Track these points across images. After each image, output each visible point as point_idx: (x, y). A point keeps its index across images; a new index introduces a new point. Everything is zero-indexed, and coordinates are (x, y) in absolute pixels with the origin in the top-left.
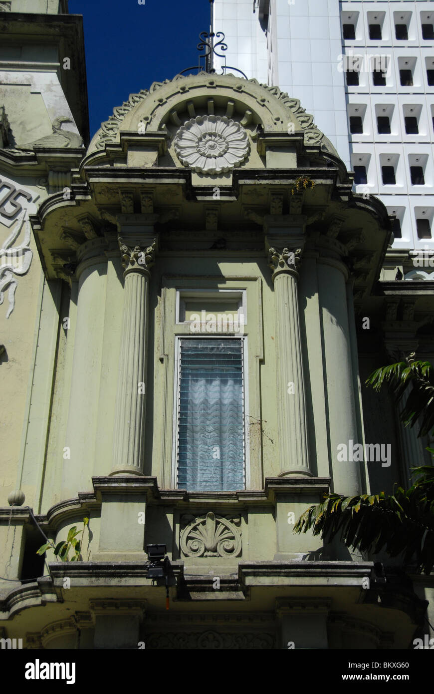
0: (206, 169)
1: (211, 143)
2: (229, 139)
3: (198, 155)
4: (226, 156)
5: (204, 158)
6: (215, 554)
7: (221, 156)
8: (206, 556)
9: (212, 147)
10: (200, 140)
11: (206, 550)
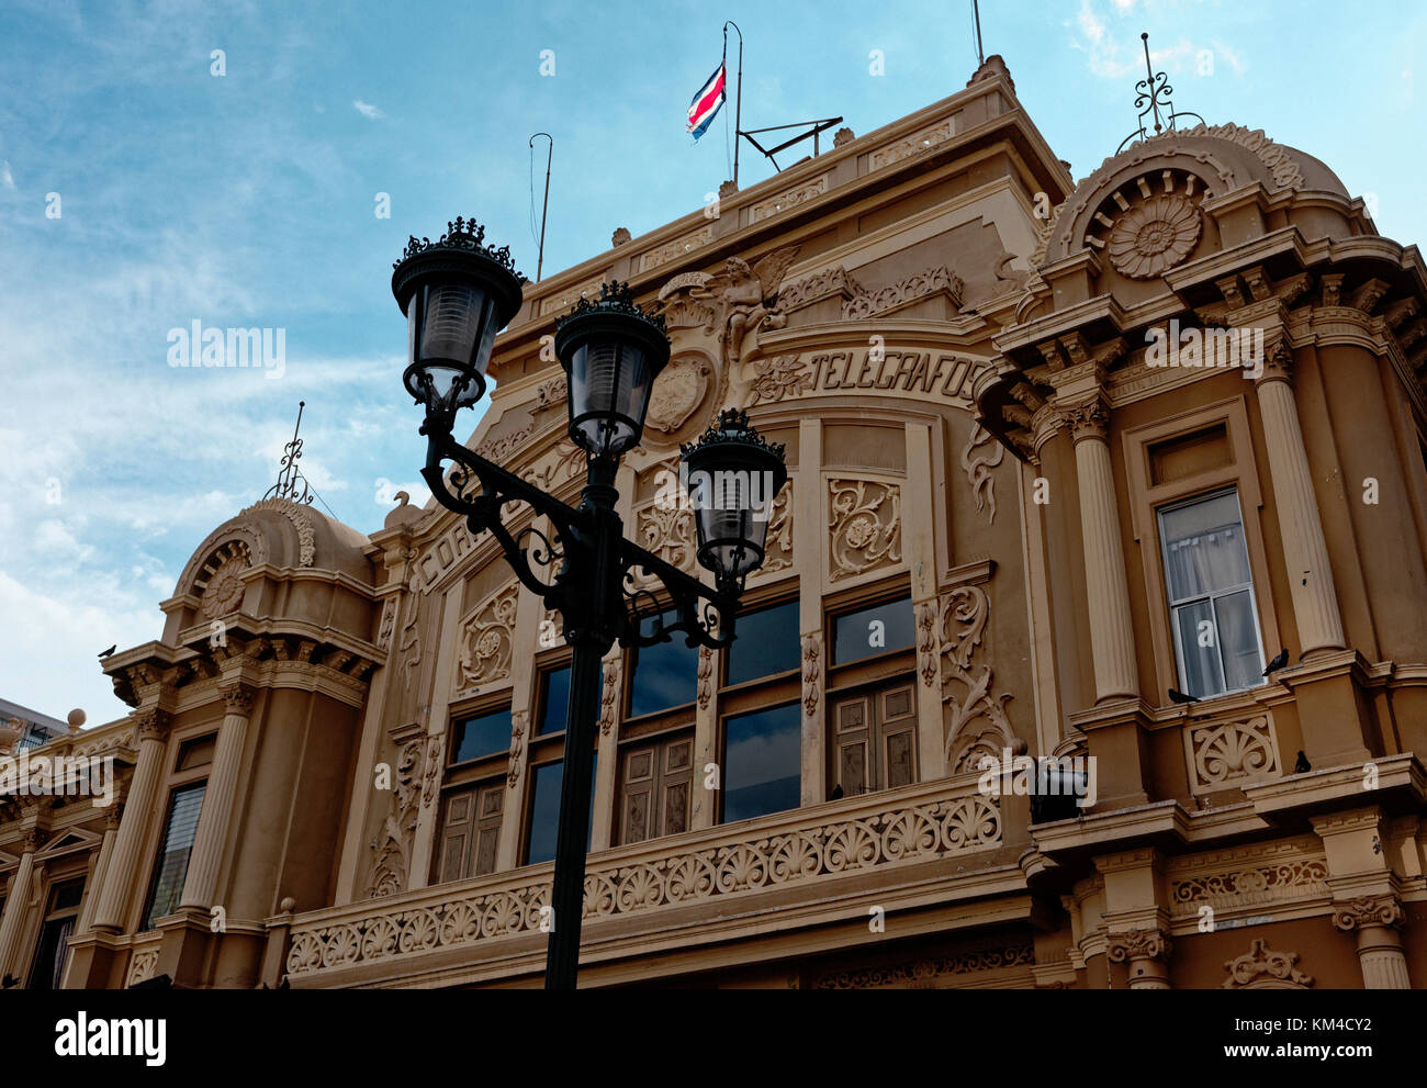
0: (1151, 275)
1: (1154, 236)
2: (1176, 221)
3: (1140, 259)
4: (1175, 245)
5: (1148, 260)
6: (1242, 773)
7: (1167, 248)
8: (1232, 778)
9: (1156, 242)
10: (1139, 235)
11: (1231, 770)
